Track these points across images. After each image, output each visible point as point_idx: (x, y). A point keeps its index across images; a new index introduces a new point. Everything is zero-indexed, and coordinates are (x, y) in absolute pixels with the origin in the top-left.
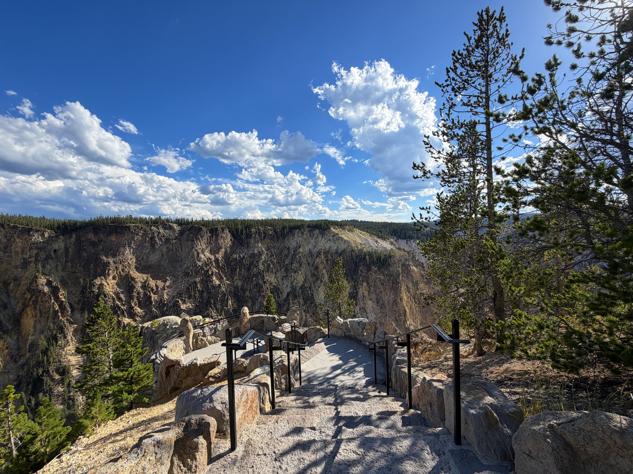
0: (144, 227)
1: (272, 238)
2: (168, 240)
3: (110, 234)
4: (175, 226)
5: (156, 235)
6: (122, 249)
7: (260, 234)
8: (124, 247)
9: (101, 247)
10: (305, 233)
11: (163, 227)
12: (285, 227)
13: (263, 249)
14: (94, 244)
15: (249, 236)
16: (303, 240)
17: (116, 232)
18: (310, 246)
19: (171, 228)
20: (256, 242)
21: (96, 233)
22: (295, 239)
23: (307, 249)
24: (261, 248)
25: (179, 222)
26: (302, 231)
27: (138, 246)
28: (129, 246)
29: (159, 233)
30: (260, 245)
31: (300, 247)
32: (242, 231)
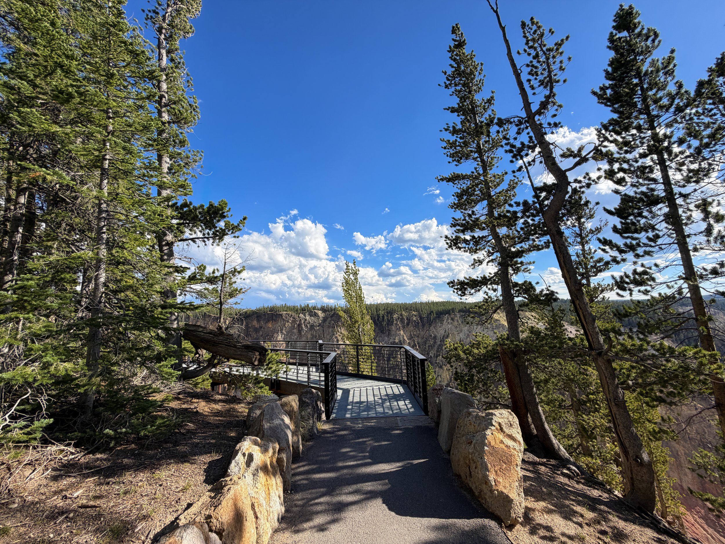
0: (294, 314)
1: (416, 325)
2: (312, 327)
3: (268, 321)
4: (320, 313)
5: (303, 321)
6: (275, 335)
7: (402, 320)
8: (277, 333)
9: (261, 333)
10: (456, 318)
11: (309, 315)
12: (432, 312)
13: (405, 338)
14: (257, 330)
15: (390, 322)
16: (453, 328)
17: (272, 320)
18: (462, 335)
19: (316, 315)
20: (397, 329)
21: (258, 321)
22: (444, 327)
23: (457, 339)
24: (403, 336)
25: (324, 309)
26: (452, 316)
27: (288, 332)
28: (281, 332)
29: (306, 320)
30: (402, 332)
31: (448, 337)
32: (383, 317)
